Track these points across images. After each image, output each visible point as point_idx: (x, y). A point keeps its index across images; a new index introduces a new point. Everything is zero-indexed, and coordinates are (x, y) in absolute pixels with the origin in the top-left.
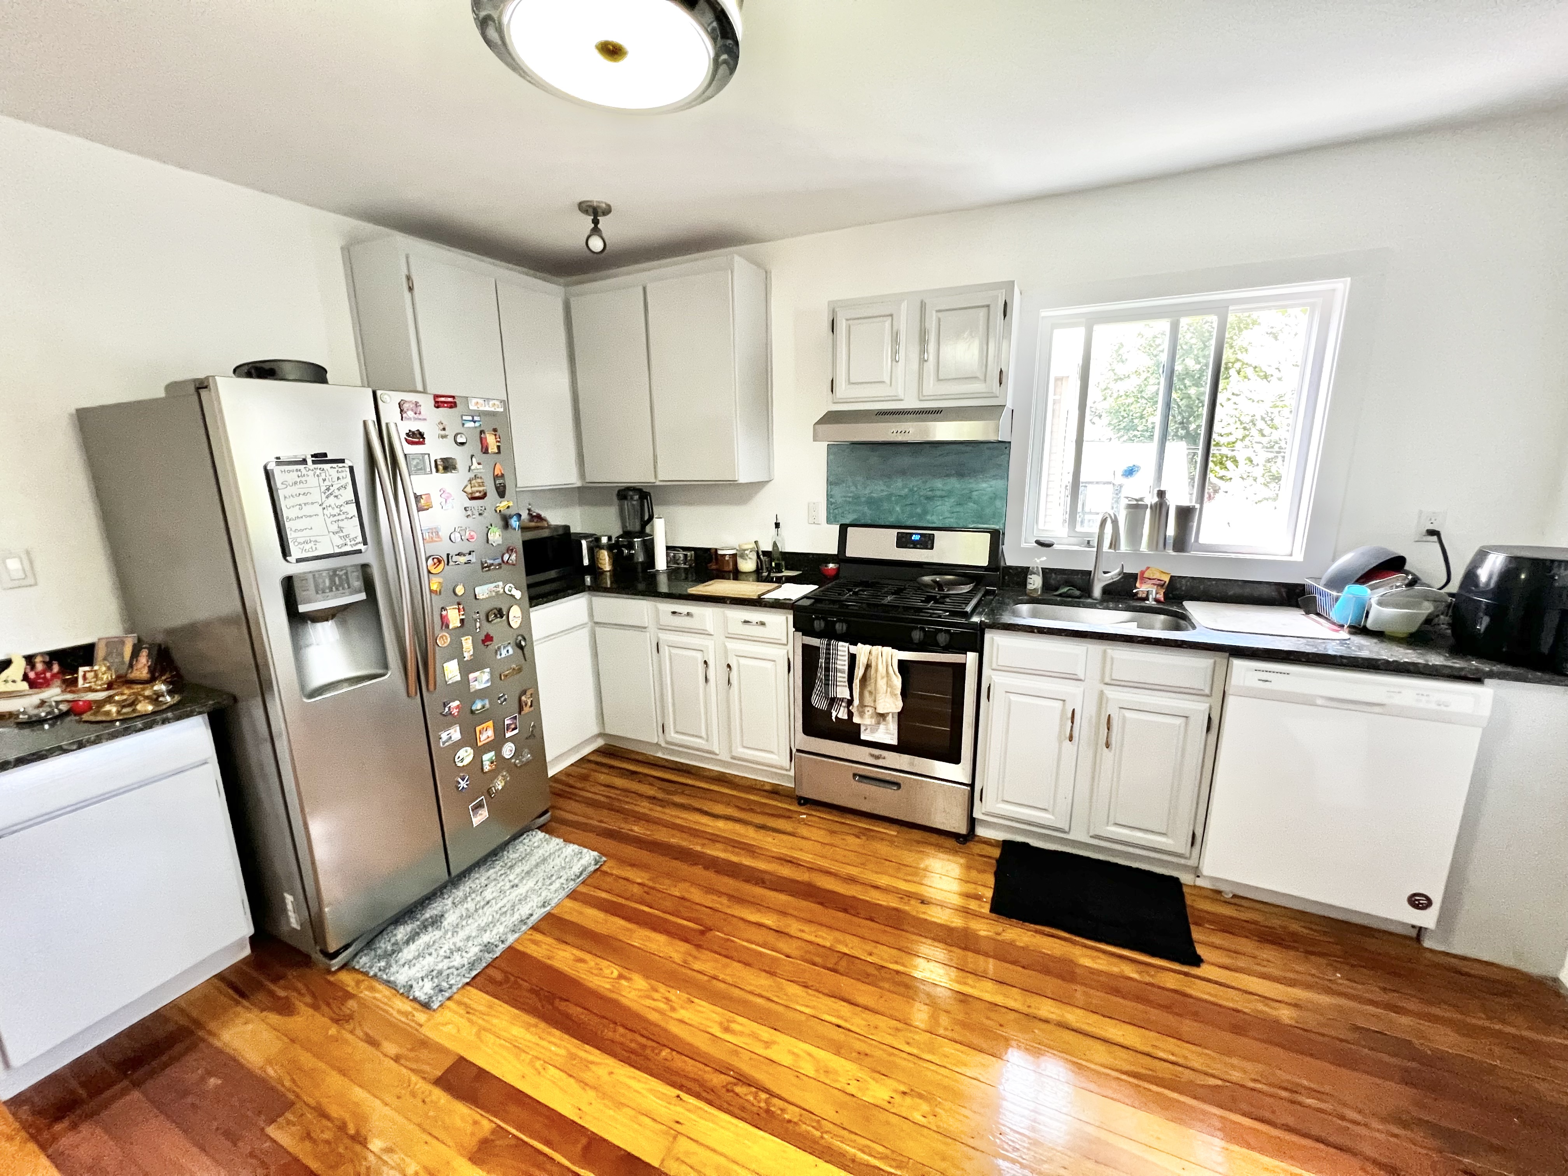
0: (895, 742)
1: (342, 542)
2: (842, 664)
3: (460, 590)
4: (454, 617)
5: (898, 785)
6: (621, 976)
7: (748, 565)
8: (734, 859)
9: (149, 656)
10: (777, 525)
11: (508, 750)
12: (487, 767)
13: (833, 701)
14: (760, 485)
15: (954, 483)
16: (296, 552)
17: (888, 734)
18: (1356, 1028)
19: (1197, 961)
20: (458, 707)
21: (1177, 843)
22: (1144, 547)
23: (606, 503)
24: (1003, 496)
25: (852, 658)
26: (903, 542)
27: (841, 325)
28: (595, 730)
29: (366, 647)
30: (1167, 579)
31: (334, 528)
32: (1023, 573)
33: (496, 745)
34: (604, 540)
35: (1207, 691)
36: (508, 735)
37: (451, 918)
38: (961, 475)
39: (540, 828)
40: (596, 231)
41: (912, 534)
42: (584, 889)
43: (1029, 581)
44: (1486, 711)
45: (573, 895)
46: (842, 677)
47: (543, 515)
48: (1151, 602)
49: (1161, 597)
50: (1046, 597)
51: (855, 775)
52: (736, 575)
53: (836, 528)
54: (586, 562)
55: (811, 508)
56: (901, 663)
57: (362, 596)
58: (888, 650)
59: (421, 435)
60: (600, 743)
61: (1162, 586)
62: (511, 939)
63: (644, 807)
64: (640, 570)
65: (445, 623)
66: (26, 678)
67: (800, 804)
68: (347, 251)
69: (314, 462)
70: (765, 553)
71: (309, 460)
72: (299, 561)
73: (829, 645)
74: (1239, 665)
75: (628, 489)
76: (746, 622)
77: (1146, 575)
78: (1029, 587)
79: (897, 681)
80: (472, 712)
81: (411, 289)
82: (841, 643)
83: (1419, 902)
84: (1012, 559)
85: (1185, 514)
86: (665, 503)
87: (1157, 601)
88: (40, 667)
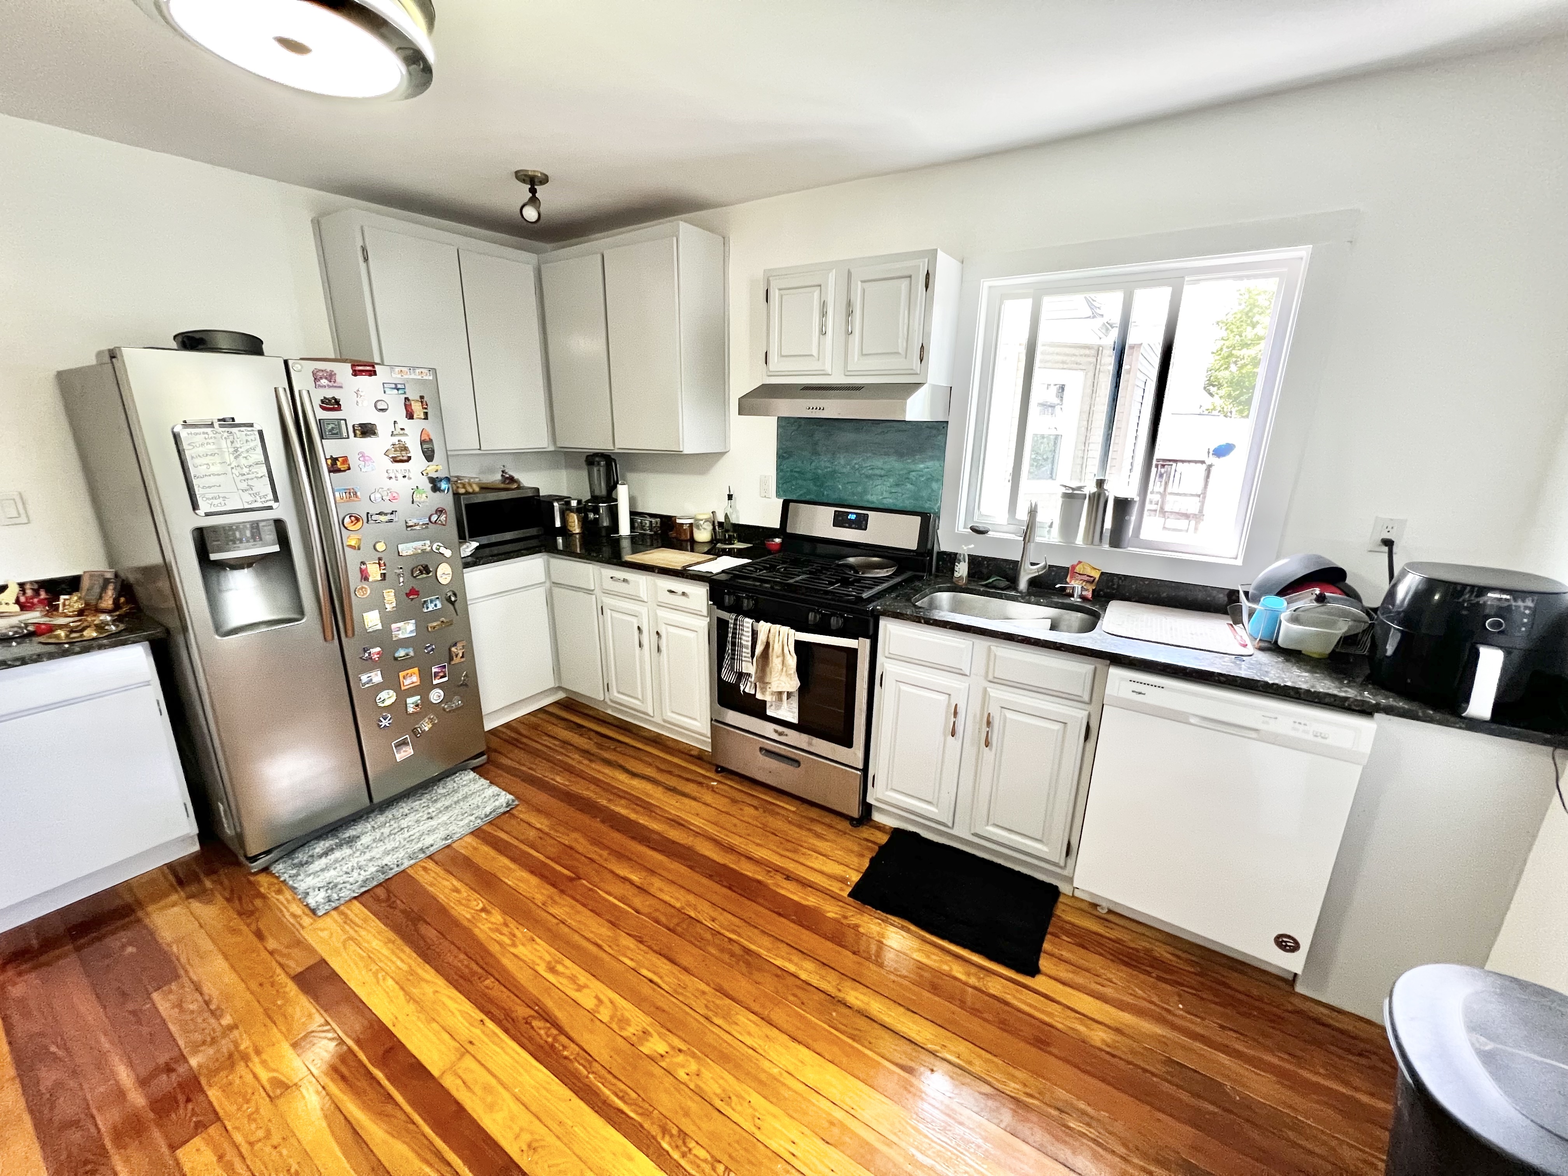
0: (795, 720)
1: (251, 499)
2: (747, 640)
3: (381, 547)
4: (374, 572)
5: (796, 762)
6: (483, 910)
7: (703, 535)
8: (633, 816)
9: (114, 589)
10: (730, 497)
11: (436, 696)
12: (411, 710)
13: (741, 675)
14: (722, 454)
15: (893, 463)
16: (204, 506)
17: (789, 712)
18: (1170, 1061)
19: (1033, 970)
20: (378, 653)
21: (1052, 850)
22: (1079, 540)
23: (577, 467)
24: (938, 478)
25: (754, 634)
26: (840, 521)
27: (775, 295)
28: (551, 684)
29: (281, 594)
30: (1097, 575)
31: (244, 485)
32: (951, 559)
33: (424, 689)
34: (574, 503)
35: (1086, 698)
36: (435, 682)
37: (365, 840)
38: (900, 455)
39: (474, 769)
40: (534, 200)
41: (849, 513)
42: (489, 829)
43: (956, 568)
44: (1366, 747)
45: (477, 833)
46: (747, 652)
47: (516, 476)
48: (1076, 600)
49: (1089, 594)
50: (971, 586)
51: (761, 749)
52: (689, 544)
53: (780, 501)
54: (558, 524)
55: (763, 482)
56: (798, 644)
57: (276, 548)
58: (785, 630)
59: (337, 402)
60: (561, 695)
61: (1092, 582)
62: (407, 863)
63: (575, 759)
64: (604, 533)
65: (365, 577)
66: (17, 601)
67: (717, 772)
68: (317, 223)
69: (221, 426)
70: (721, 524)
71: (216, 424)
72: (207, 514)
73: (736, 620)
74: (1116, 673)
75: (596, 455)
76: (671, 592)
77: (1077, 570)
78: (956, 575)
79: (792, 661)
80: (396, 659)
81: (366, 260)
82: (747, 620)
83: (1286, 943)
84: (945, 543)
85: (1122, 506)
86: (634, 469)
87: (1083, 598)
88: (29, 593)
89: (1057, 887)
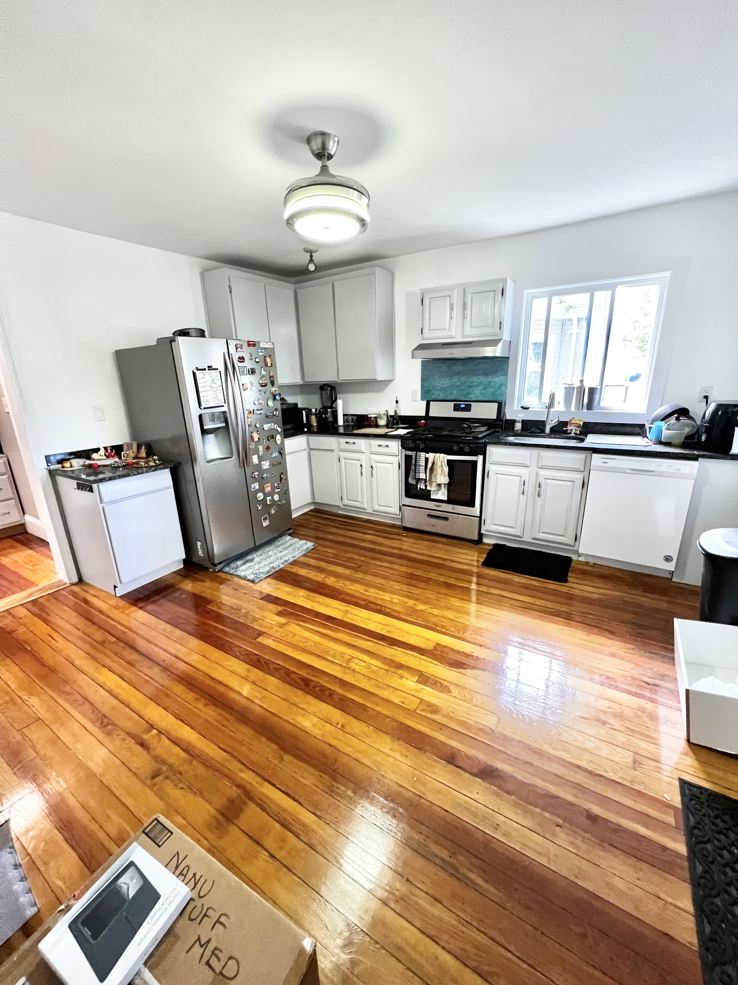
0: (446, 499)
1: (217, 402)
2: (422, 462)
3: (258, 425)
4: (256, 437)
5: (446, 519)
6: (325, 577)
7: (382, 422)
8: (373, 547)
9: (145, 448)
10: (397, 402)
11: (276, 497)
12: (268, 503)
13: (418, 480)
14: (390, 381)
15: (482, 379)
16: (203, 406)
17: (442, 495)
19: (566, 581)
20: (257, 475)
21: (569, 539)
22: (573, 408)
23: (314, 392)
24: (505, 385)
25: (427, 460)
26: (457, 408)
27: (426, 301)
28: (310, 501)
29: (226, 445)
30: (582, 423)
31: (215, 396)
32: (513, 422)
33: (272, 494)
34: (314, 410)
35: (583, 469)
36: (276, 491)
38: (485, 374)
39: (289, 535)
40: (311, 261)
41: (461, 404)
42: (309, 554)
43: (516, 426)
44: (695, 472)
45: (304, 555)
46: (422, 468)
47: (285, 398)
48: (572, 435)
49: (578, 432)
50: (524, 433)
51: (428, 515)
52: (377, 426)
53: (425, 403)
54: (305, 421)
55: (414, 393)
56: (449, 462)
57: (224, 425)
58: (442, 455)
59: (243, 358)
60: (312, 507)
61: (579, 427)
62: (282, 566)
63: (334, 530)
64: (330, 424)
65: (252, 438)
66: (105, 455)
67: (404, 530)
68: (202, 275)
69: (208, 370)
70: (391, 416)
71: (207, 368)
72: (205, 408)
73: (416, 454)
74: (595, 456)
75: (325, 385)
76: (379, 446)
77: (572, 422)
78: (516, 429)
79: (446, 469)
80: (263, 478)
81: (231, 292)
82: (422, 453)
83: (668, 559)
84: (509, 415)
85: (592, 391)
86: (343, 392)
87: (576, 434)
88: (109, 451)
89: (570, 558)
